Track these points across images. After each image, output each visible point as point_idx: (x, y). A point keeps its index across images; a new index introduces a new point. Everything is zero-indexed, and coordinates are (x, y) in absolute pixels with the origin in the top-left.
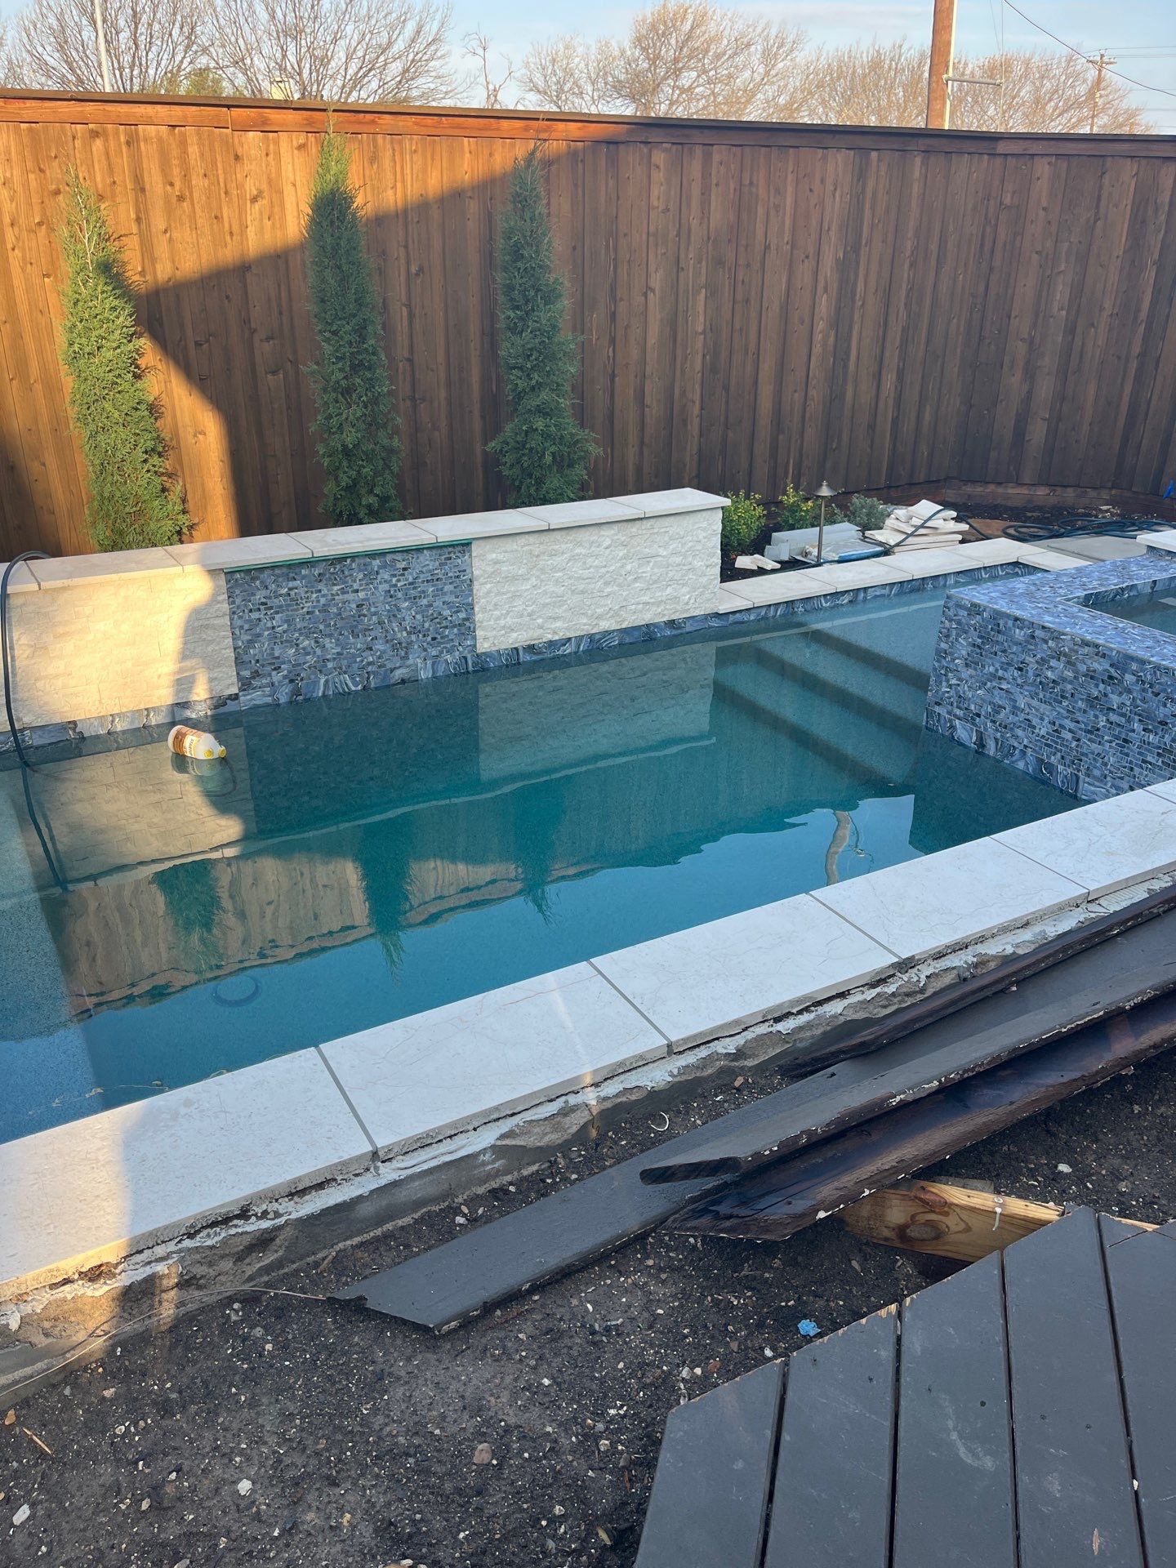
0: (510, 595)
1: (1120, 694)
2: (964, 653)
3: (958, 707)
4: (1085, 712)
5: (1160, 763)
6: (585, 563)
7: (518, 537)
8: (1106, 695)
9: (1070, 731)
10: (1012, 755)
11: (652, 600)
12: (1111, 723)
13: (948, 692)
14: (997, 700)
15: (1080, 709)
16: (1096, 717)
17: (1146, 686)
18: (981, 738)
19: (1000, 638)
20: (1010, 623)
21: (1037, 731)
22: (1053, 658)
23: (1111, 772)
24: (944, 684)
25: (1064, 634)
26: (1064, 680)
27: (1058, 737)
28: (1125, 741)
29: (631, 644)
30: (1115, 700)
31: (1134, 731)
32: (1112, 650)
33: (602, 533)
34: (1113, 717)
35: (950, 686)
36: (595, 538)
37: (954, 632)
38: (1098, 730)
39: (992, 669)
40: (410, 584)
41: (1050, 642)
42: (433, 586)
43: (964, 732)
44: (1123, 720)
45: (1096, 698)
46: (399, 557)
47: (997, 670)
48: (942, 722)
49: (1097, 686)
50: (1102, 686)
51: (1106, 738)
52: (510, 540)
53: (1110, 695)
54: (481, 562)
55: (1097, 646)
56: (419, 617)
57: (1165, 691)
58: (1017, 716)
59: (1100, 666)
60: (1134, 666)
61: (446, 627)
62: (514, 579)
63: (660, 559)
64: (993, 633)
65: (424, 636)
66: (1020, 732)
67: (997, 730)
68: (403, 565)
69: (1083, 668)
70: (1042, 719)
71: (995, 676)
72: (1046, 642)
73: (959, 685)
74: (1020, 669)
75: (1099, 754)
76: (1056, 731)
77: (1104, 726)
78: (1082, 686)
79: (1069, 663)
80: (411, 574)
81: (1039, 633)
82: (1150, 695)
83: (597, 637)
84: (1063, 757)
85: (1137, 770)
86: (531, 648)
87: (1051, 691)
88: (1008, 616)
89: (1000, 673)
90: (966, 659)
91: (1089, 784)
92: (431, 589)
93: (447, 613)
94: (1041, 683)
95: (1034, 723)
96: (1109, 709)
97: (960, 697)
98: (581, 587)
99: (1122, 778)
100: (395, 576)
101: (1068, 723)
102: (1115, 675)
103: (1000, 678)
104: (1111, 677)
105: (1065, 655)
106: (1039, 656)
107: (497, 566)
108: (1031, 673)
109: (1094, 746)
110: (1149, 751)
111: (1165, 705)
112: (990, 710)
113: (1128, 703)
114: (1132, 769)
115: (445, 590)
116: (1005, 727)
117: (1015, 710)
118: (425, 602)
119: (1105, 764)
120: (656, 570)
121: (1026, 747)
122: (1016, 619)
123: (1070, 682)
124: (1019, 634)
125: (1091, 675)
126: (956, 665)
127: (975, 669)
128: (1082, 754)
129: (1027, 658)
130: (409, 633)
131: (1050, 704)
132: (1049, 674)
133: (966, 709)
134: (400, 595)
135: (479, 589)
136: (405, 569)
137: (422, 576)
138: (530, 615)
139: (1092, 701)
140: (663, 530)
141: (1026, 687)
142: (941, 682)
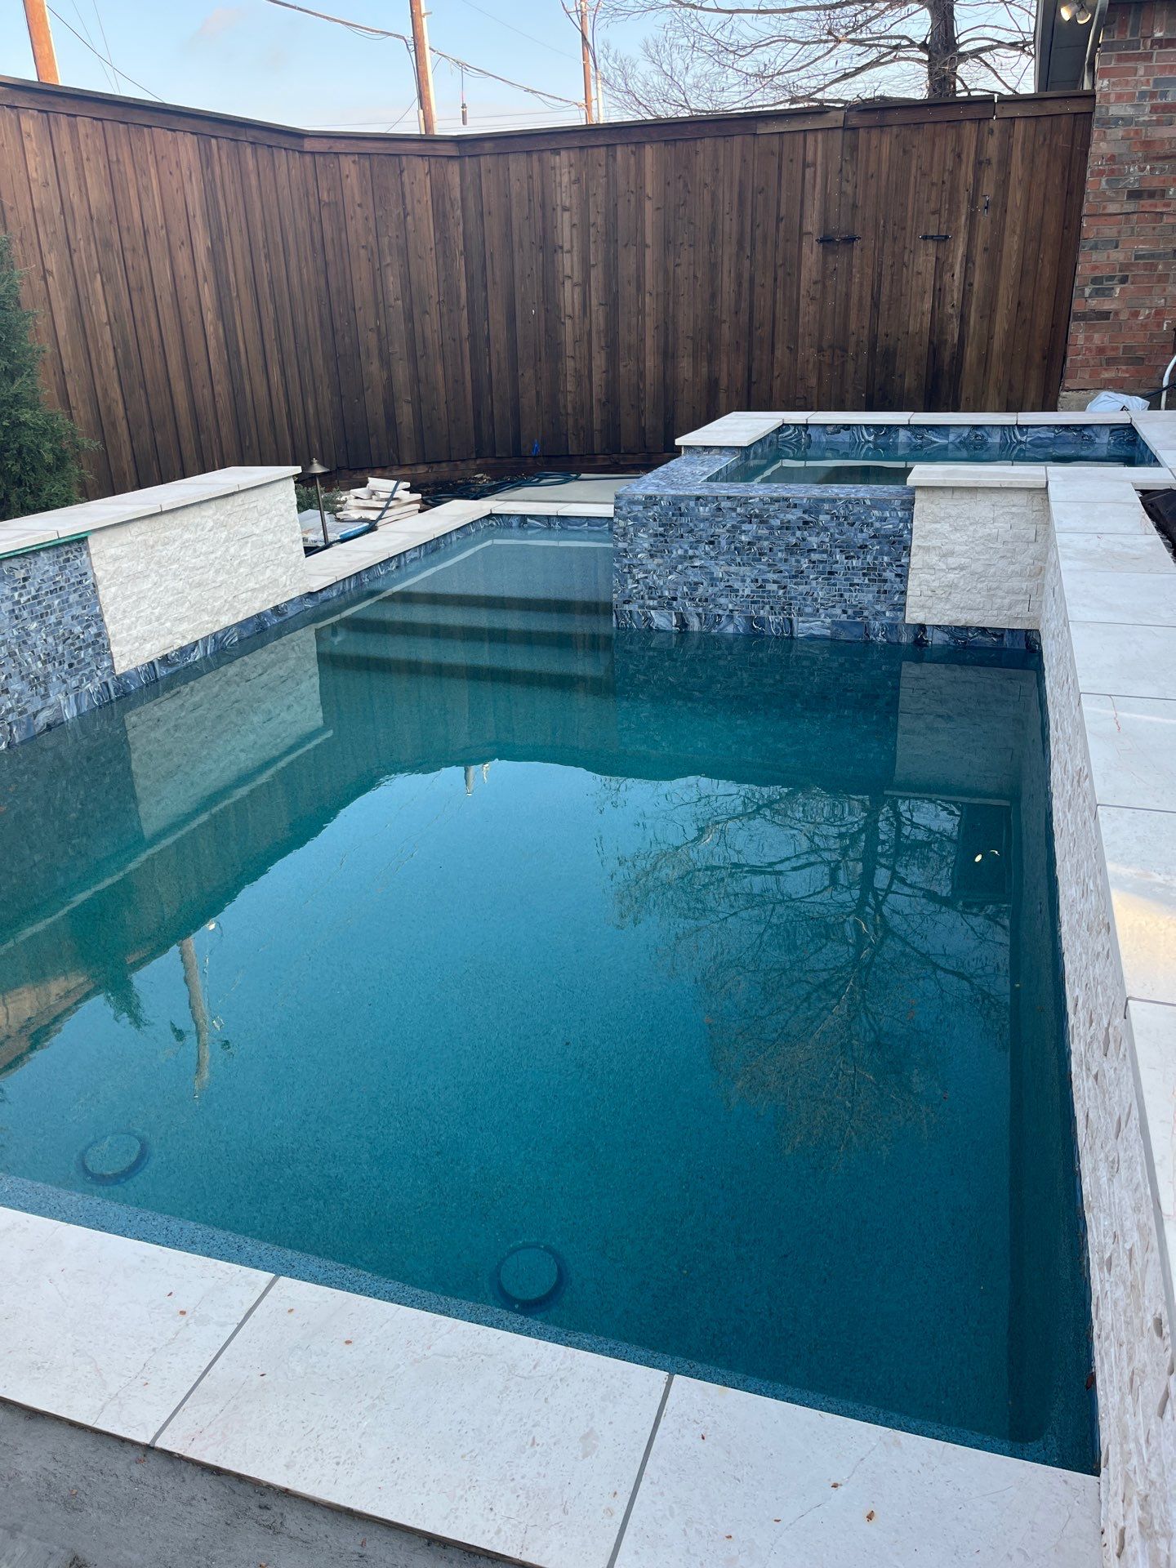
0: (135, 598)
1: (818, 534)
2: (646, 545)
3: (650, 598)
4: (786, 560)
5: (867, 581)
6: (195, 551)
7: (131, 526)
8: (804, 540)
9: (775, 582)
10: (719, 623)
11: (258, 586)
12: (814, 562)
13: (636, 588)
14: (693, 579)
15: (781, 559)
16: (798, 561)
17: (842, 520)
18: (683, 620)
19: (684, 520)
20: (692, 504)
21: (741, 593)
22: (744, 522)
23: (822, 604)
24: (630, 581)
25: (751, 498)
26: (759, 539)
27: (764, 592)
28: (831, 573)
29: (248, 638)
30: (814, 541)
31: (837, 562)
32: (802, 498)
33: (204, 513)
34: (815, 557)
35: (638, 581)
36: (198, 520)
37: (631, 529)
38: (802, 572)
39: (680, 552)
40: (34, 598)
41: (738, 509)
42: (58, 597)
43: (662, 619)
44: (825, 556)
45: (796, 545)
46: (15, 563)
47: (686, 551)
48: (636, 617)
49: (794, 534)
50: (798, 533)
51: (811, 577)
52: (123, 529)
53: (809, 539)
54: (103, 558)
55: (787, 499)
56: (50, 640)
57: (859, 519)
58: (716, 586)
59: (793, 516)
60: (826, 506)
61: (80, 648)
62: (134, 577)
63: (254, 538)
64: (675, 518)
65: (60, 663)
66: (722, 600)
67: (698, 606)
68: (21, 574)
69: (776, 523)
70: (744, 581)
71: (685, 557)
72: (734, 510)
73: (646, 577)
74: (712, 543)
75: (807, 593)
76: (760, 587)
77: (808, 568)
78: (779, 538)
79: (761, 522)
80: (32, 584)
81: (725, 504)
82: (846, 526)
83: (220, 635)
84: (772, 608)
85: (847, 595)
86: (165, 660)
87: (749, 553)
88: (689, 498)
89: (691, 552)
90: (649, 551)
91: (803, 622)
92: (56, 602)
93: (78, 630)
94: (736, 548)
95: (736, 587)
96: (809, 551)
97: (650, 588)
98: (197, 578)
99: (834, 607)
100: (15, 589)
101: (771, 576)
102: (810, 519)
103: (691, 558)
104: (806, 523)
105: (757, 516)
106: (729, 525)
107: (117, 565)
108: (723, 543)
109: (801, 588)
110: (854, 574)
111: (862, 531)
112: (685, 589)
113: (827, 540)
114: (841, 595)
115: (71, 600)
116: (706, 600)
117: (713, 581)
118: (52, 619)
119: (816, 600)
120: (254, 551)
121: (731, 611)
122: (698, 498)
123: (767, 539)
124: (703, 511)
125: (786, 527)
126: (640, 559)
127: (662, 557)
128: (791, 599)
129: (717, 530)
130: (44, 663)
131: (750, 565)
132: (743, 538)
133: (660, 597)
134: (25, 614)
135: (106, 594)
136: (25, 579)
137: (44, 586)
138: (158, 619)
139: (791, 550)
140: (252, 505)
141: (721, 558)
142: (626, 581)
